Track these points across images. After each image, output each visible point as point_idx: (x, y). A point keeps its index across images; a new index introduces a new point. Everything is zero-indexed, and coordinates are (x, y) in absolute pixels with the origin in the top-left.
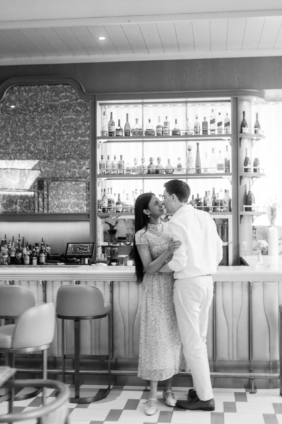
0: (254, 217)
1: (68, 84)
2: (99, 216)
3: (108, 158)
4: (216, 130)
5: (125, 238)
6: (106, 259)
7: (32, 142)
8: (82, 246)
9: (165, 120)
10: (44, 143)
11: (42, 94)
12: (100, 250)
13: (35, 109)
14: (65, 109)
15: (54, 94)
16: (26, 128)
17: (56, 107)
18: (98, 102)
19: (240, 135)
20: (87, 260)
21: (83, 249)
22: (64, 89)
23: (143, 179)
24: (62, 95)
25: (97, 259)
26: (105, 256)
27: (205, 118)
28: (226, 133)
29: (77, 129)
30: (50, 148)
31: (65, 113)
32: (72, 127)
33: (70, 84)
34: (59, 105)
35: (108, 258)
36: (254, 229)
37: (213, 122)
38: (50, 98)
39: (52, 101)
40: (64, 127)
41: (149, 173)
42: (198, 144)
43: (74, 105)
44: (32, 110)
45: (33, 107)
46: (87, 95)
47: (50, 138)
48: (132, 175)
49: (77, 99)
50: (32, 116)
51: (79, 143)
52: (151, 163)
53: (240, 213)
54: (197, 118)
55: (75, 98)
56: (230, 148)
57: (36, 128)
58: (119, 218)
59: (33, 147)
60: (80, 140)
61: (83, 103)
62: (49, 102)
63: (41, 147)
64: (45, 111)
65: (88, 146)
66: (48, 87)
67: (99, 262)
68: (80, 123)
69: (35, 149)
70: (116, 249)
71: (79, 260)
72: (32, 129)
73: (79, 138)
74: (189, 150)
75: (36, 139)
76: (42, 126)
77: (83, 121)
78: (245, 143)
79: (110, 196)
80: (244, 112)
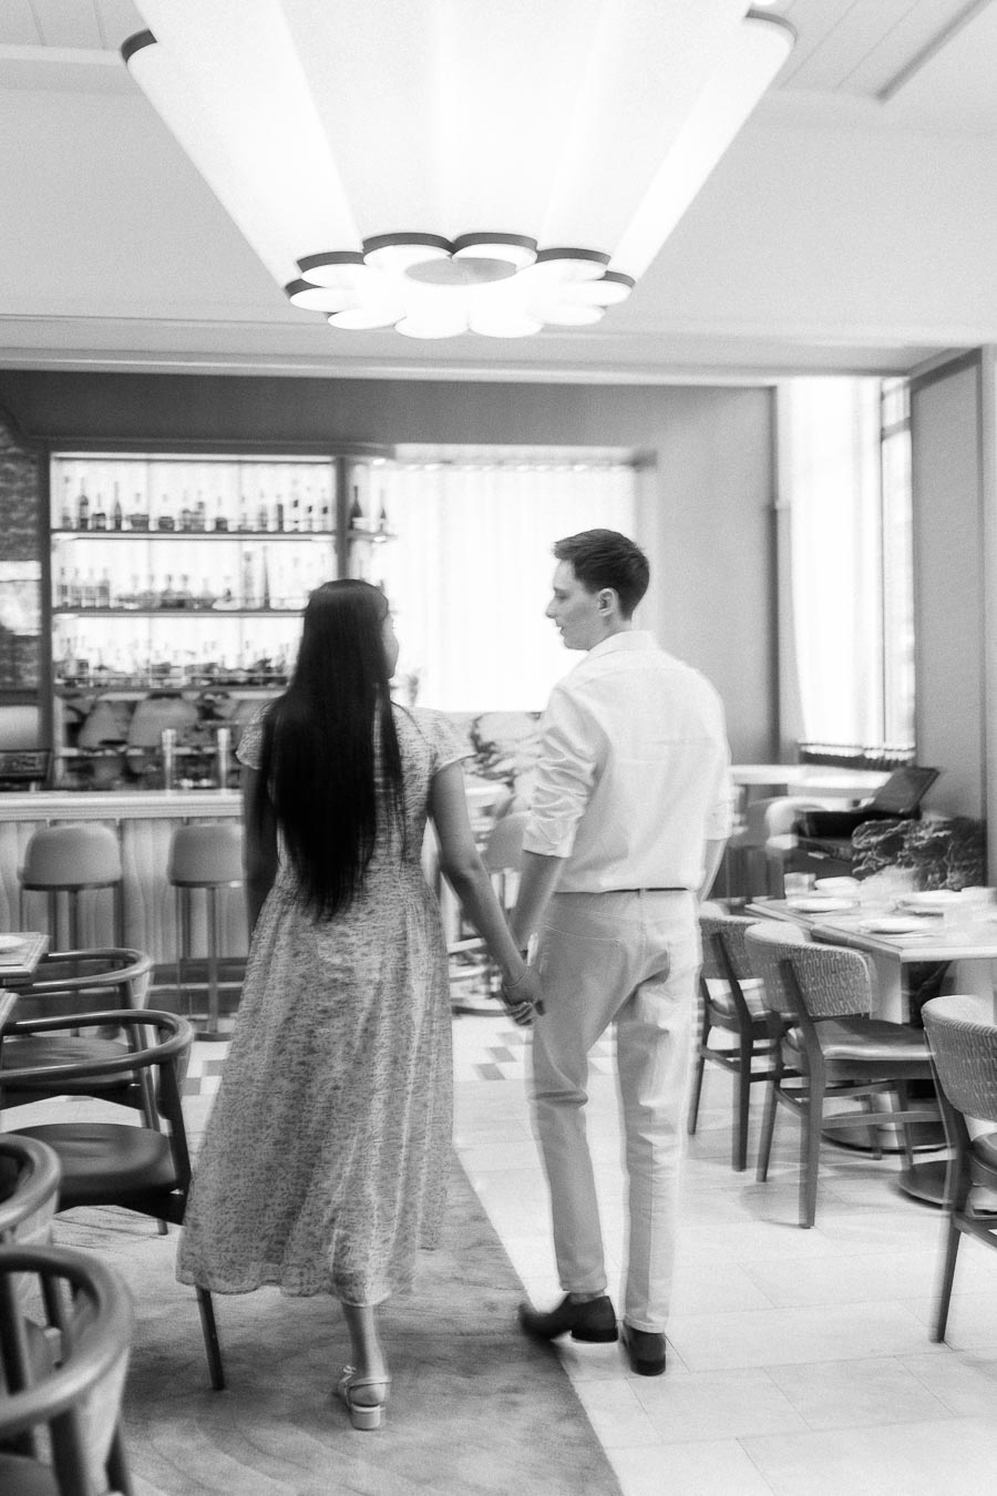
2: (58, 694)
3: (77, 573)
4: (301, 522)
6: (75, 784)
8: (24, 757)
9: (198, 498)
12: (59, 766)
18: (54, 456)
19: (350, 534)
21: (24, 763)
23: (152, 618)
26: (72, 776)
28: (323, 529)
29: (6, 509)
35: (78, 781)
41: (164, 604)
42: (265, 549)
46: (30, 439)
48: (129, 610)
49: (5, 448)
51: (11, 540)
52: (169, 586)
54: (263, 496)
58: (100, 698)
61: (22, 455)
65: (33, 547)
67: (60, 788)
68: (15, 497)
73: (13, 530)
74: (248, 561)
77: (21, 492)
80: (356, 488)
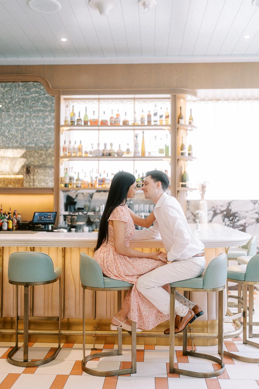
0: (188, 192)
1: (38, 82)
2: (61, 190)
3: (70, 143)
4: (158, 121)
5: (83, 209)
6: (66, 226)
7: (7, 129)
8: (47, 215)
9: (117, 113)
10: (17, 129)
11: (16, 90)
12: (62, 219)
13: (10, 101)
14: (35, 102)
15: (26, 89)
16: (2, 117)
17: (27, 100)
18: (62, 97)
19: (178, 126)
20: (50, 226)
21: (47, 217)
22: (34, 85)
23: (99, 160)
24: (32, 90)
25: (59, 226)
26: (65, 223)
27: (149, 112)
28: (166, 124)
29: (44, 118)
30: (22, 134)
31: (35, 105)
32: (41, 117)
33: (39, 81)
34: (30, 98)
35: (68, 225)
36: (188, 202)
37: (155, 114)
38: (22, 93)
39: (24, 95)
40: (33, 117)
41: (103, 155)
42: (143, 132)
43: (43, 98)
44: (7, 101)
45: (8, 99)
46: (53, 91)
47: (22, 125)
48: (89, 157)
49: (44, 94)
50: (7, 107)
51: (46, 130)
52: (105, 148)
53: (177, 189)
54: (143, 111)
55: (43, 93)
56: (169, 136)
57: (11, 117)
58: (78, 192)
59: (8, 133)
60: (47, 128)
61: (50, 97)
62: (22, 96)
63: (15, 133)
64: (17, 103)
65: (53, 132)
66: (21, 84)
67: (60, 228)
68: (47, 113)
69: (10, 134)
70: (75, 217)
71: (43, 226)
72: (7, 118)
73: (46, 126)
74: (137, 137)
75: (10, 126)
76: (15, 115)
77: (49, 112)
78: (182, 132)
79: (71, 174)
80: (181, 108)
